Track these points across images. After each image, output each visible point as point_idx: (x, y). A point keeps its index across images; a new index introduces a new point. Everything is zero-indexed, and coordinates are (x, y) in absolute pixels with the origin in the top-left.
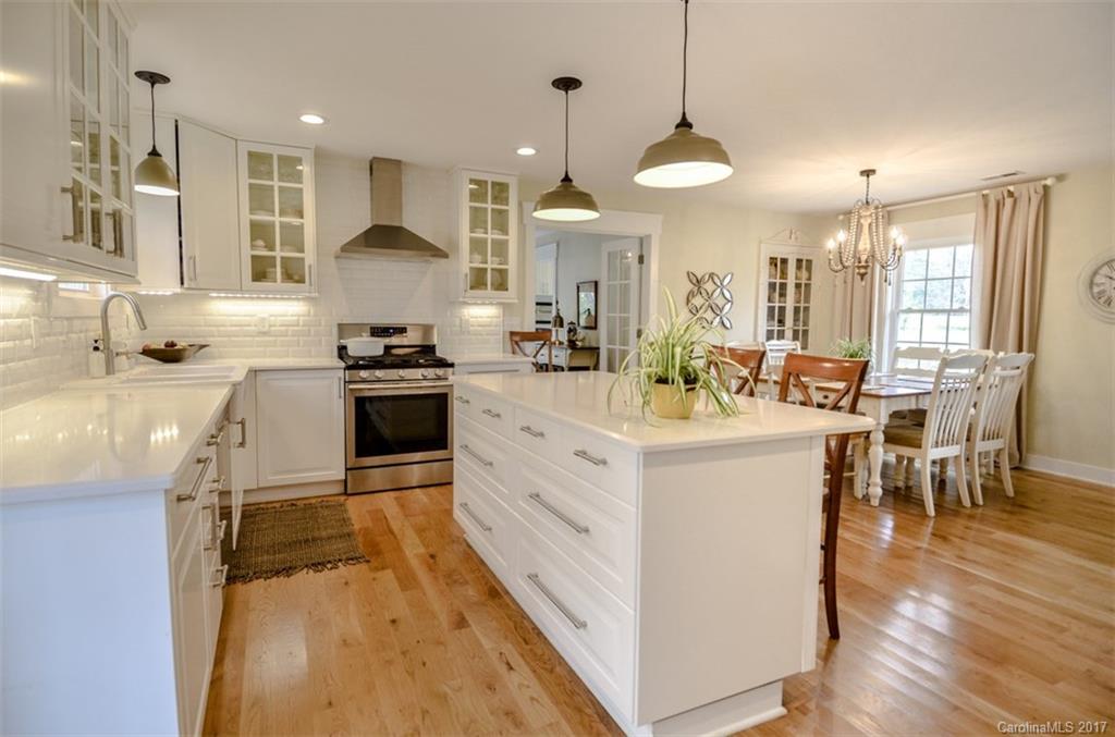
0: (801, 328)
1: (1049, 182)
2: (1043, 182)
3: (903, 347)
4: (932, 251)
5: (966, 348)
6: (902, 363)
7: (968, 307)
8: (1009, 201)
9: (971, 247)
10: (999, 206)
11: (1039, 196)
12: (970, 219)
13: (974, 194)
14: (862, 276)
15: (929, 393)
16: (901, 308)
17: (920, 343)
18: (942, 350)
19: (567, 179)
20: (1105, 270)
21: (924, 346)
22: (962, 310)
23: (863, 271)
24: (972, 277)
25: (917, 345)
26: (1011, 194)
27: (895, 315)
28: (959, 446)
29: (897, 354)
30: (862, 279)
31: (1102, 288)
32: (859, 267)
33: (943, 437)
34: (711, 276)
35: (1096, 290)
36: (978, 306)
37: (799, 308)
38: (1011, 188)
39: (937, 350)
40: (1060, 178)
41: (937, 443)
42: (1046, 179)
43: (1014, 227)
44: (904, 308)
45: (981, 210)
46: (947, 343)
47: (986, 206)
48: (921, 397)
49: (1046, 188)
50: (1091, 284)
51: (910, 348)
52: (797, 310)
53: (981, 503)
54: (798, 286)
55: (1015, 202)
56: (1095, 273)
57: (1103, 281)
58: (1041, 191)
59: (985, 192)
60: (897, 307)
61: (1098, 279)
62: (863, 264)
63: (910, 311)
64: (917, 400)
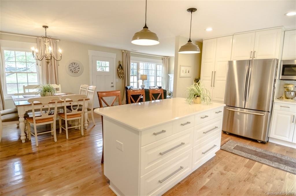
11: (56, 44)
13: (36, 38)
14: (48, 62)
19: (146, 27)
35: (70, 69)
40: (60, 40)
42: (57, 40)
50: (69, 67)
56: (70, 65)
62: (48, 58)
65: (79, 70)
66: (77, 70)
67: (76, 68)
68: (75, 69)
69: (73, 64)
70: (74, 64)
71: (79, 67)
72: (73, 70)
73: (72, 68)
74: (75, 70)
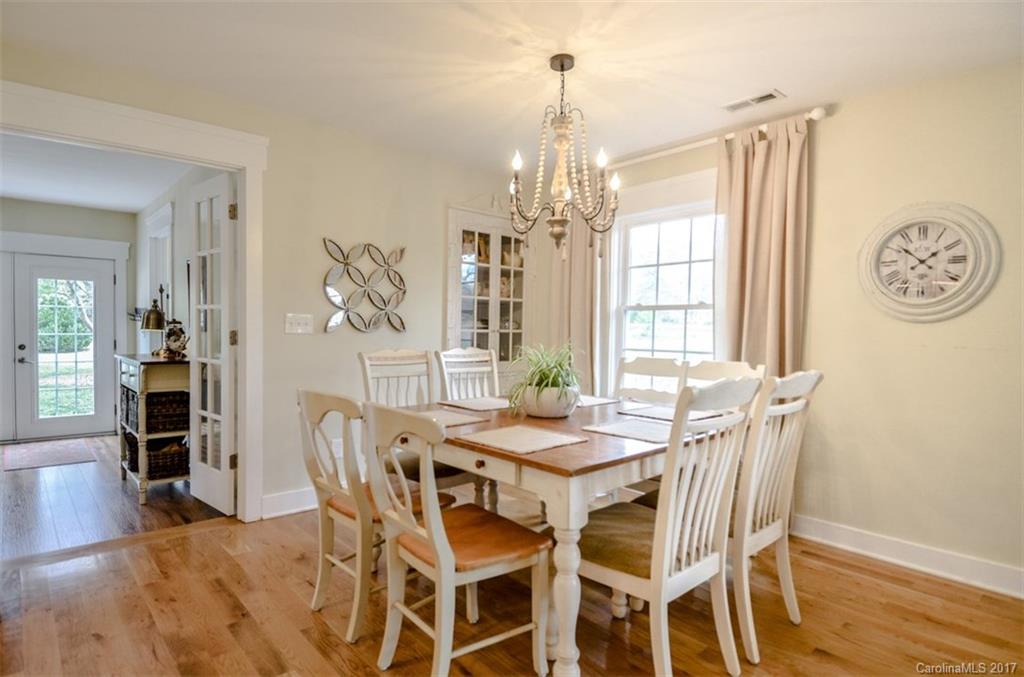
0: (511, 331)
1: (815, 114)
2: (807, 116)
3: (630, 357)
4: (665, 225)
5: (709, 358)
6: (631, 381)
7: (709, 301)
8: (761, 147)
9: (712, 217)
10: (749, 154)
11: (803, 136)
12: (710, 176)
13: (715, 140)
14: (558, 237)
15: (663, 450)
16: (628, 304)
17: (653, 351)
18: (679, 363)
20: (898, 242)
21: (657, 355)
22: (702, 305)
23: (557, 229)
24: (714, 260)
25: (648, 355)
26: (762, 136)
27: (622, 311)
28: (716, 555)
29: (623, 368)
30: (558, 244)
31: (894, 268)
32: (552, 223)
33: (690, 546)
34: (367, 247)
35: (885, 271)
36: (724, 300)
37: (507, 304)
38: (764, 128)
39: (672, 361)
40: (830, 110)
41: (679, 560)
42: (810, 110)
43: (769, 184)
44: (633, 304)
45: (725, 162)
46: (685, 352)
47: (730, 157)
48: (648, 460)
49: (811, 123)
50: (879, 262)
51: (638, 359)
52: (504, 307)
53: (756, 659)
54: (505, 274)
55: (769, 147)
56: (884, 245)
57: (895, 256)
58: (803, 128)
59: (729, 136)
60: (623, 303)
61: (888, 256)
62: (558, 217)
63: (639, 307)
64: (642, 464)
65: (954, 269)
66: (937, 278)
67: (930, 262)
68: (922, 269)
69: (914, 233)
70: (924, 230)
71: (958, 251)
72: (911, 276)
73: (903, 265)
74: (922, 277)
